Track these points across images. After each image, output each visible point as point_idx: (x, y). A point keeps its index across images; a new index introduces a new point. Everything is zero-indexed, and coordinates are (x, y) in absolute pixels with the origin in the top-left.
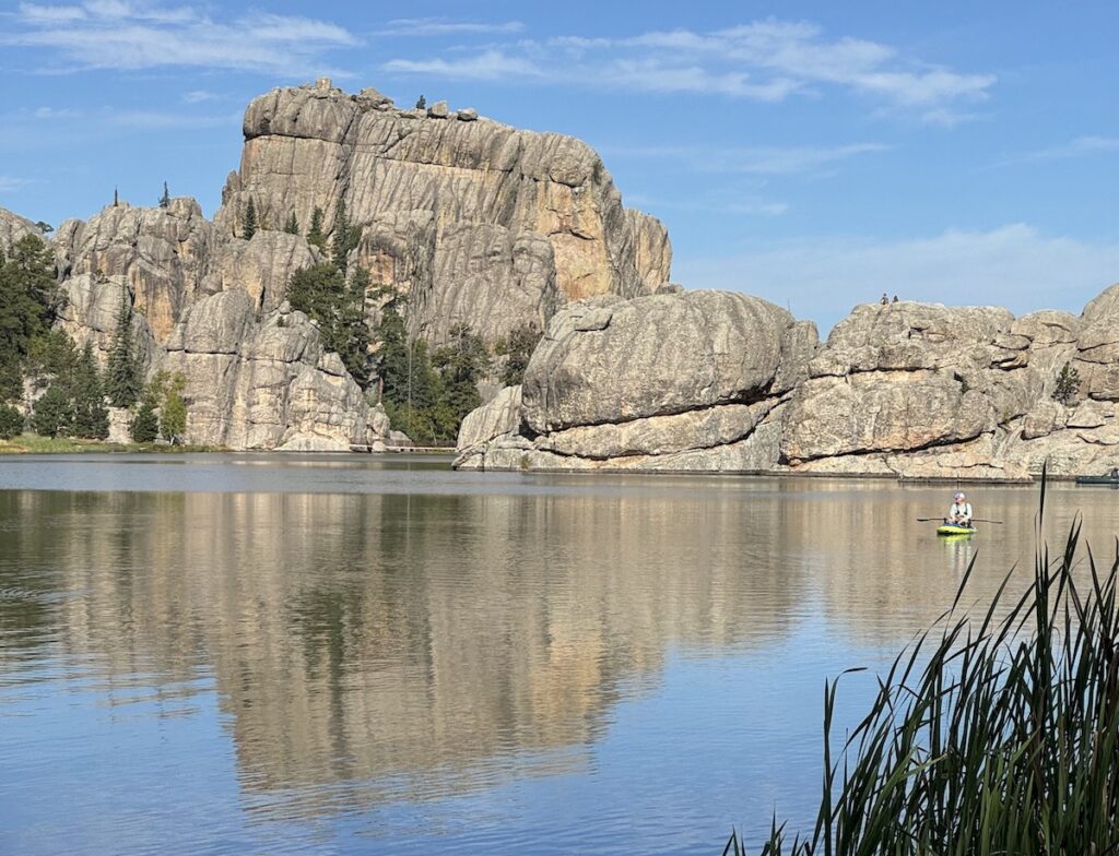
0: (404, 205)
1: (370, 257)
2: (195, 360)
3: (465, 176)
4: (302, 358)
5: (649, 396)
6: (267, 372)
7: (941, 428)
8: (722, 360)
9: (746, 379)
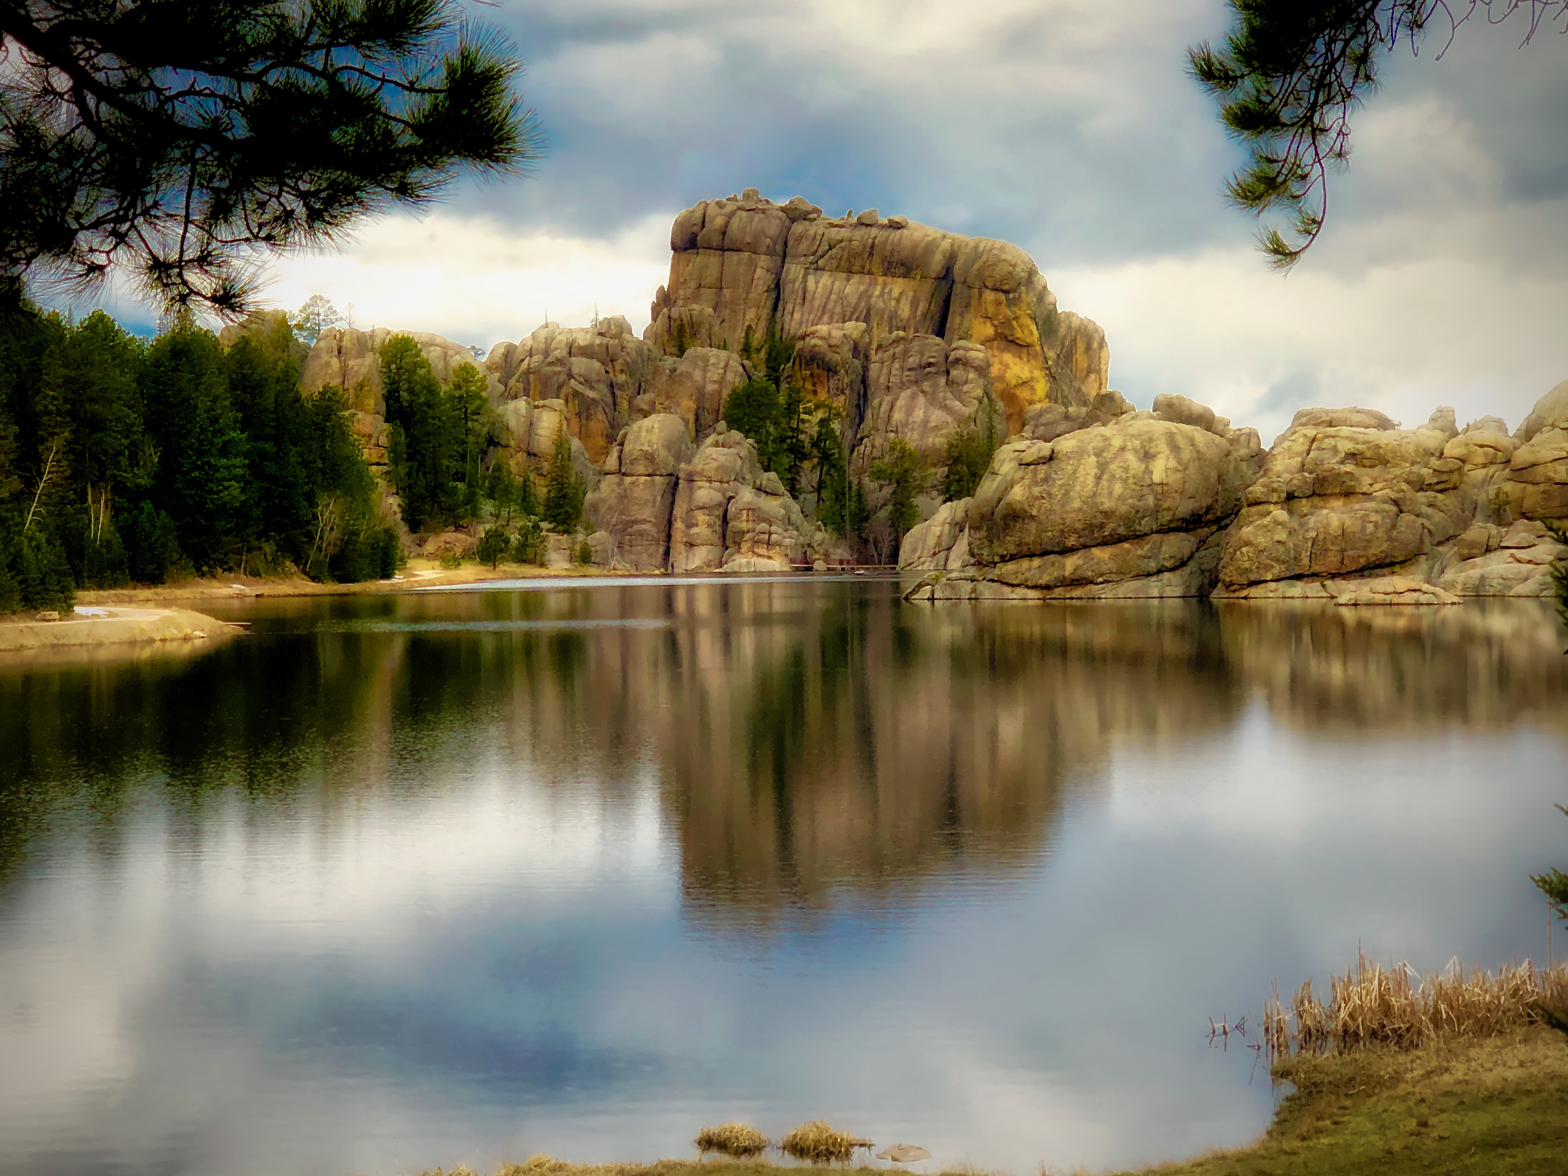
0: (836, 317)
1: (804, 372)
2: (633, 483)
3: (898, 286)
4: (740, 479)
5: (1091, 527)
6: (705, 493)
7: (1376, 551)
8: (1162, 490)
9: (1185, 508)
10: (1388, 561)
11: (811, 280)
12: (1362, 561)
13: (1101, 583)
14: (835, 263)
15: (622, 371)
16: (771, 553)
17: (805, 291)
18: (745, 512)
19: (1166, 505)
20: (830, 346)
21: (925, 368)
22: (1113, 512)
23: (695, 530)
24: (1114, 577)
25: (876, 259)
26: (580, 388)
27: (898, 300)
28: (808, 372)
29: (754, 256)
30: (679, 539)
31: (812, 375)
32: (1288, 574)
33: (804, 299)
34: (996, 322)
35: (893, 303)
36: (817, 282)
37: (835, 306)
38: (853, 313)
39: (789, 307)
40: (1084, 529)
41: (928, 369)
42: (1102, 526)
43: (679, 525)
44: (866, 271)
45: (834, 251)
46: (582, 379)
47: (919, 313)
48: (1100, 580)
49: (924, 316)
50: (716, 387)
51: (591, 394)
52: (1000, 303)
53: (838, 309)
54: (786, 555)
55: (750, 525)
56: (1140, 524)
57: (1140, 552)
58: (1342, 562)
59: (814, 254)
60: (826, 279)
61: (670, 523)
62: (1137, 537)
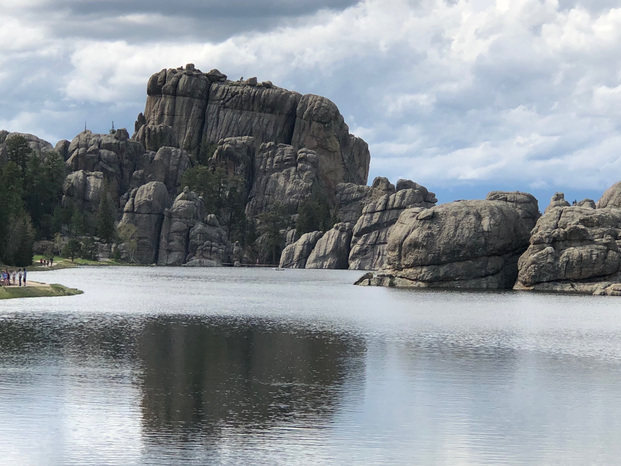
2: (140, 217)
3: (267, 117)
4: (196, 217)
5: (453, 252)
6: (177, 224)
7: (597, 269)
8: (487, 234)
9: (499, 244)
10: (603, 274)
11: (222, 112)
12: (590, 274)
13: (458, 280)
14: (234, 104)
15: (126, 158)
16: (212, 257)
17: (218, 118)
18: (198, 235)
19: (490, 242)
20: (236, 149)
21: (285, 162)
22: (464, 245)
23: (171, 244)
24: (464, 277)
25: (256, 102)
26: (105, 166)
27: (267, 125)
28: (224, 162)
29: (192, 99)
30: (164, 248)
31: (226, 163)
32: (554, 279)
33: (218, 124)
34: (318, 139)
35: (265, 126)
36: (225, 115)
37: (234, 127)
38: (243, 131)
39: (210, 127)
40: (450, 253)
41: (286, 163)
42: (459, 252)
43: (163, 240)
44: (251, 109)
45: (234, 98)
46: (106, 162)
47: (278, 133)
48: (457, 278)
49: (280, 133)
50: (175, 168)
51: (110, 169)
52: (321, 129)
53: (236, 129)
54: (220, 258)
55: (201, 242)
56: (477, 251)
57: (477, 265)
58: (580, 274)
59: (223, 99)
60: (229, 113)
61: (159, 240)
62: (475, 258)
